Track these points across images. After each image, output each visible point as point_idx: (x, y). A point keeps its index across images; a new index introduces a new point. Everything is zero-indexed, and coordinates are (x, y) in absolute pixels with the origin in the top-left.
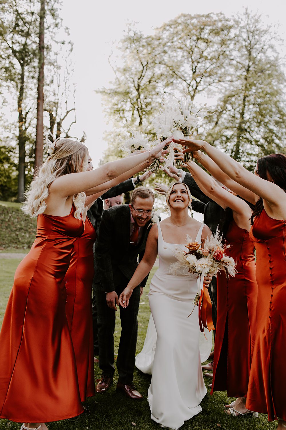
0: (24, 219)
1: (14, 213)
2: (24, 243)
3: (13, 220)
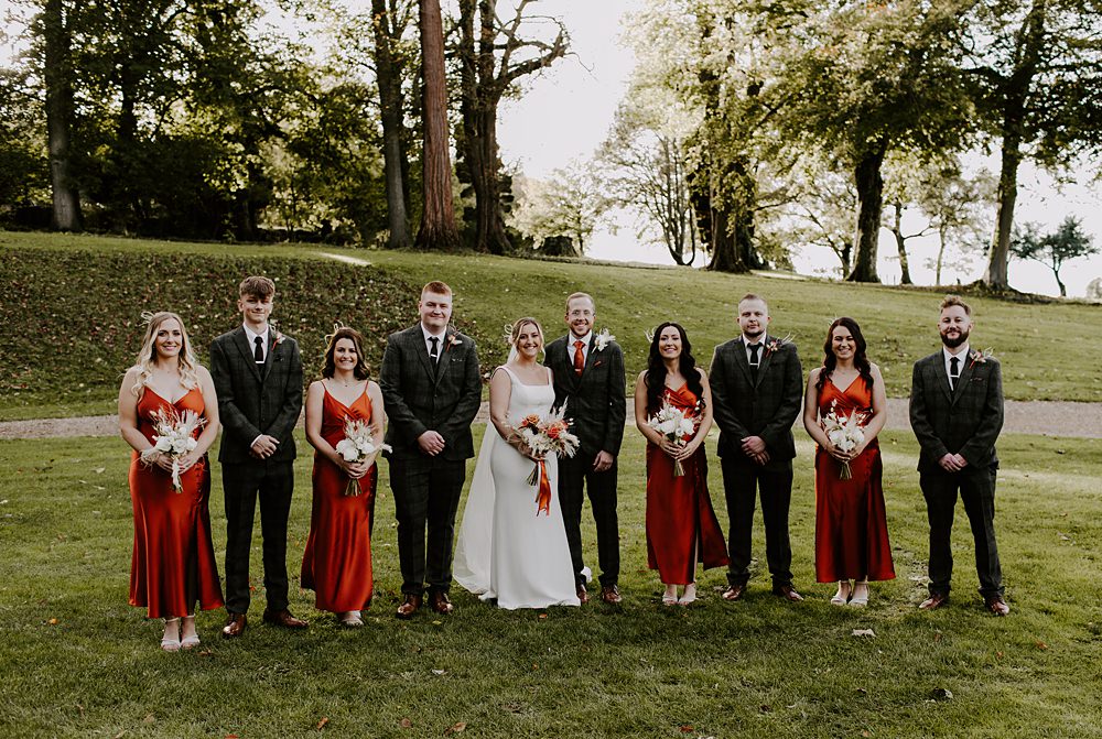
0: (401, 298)
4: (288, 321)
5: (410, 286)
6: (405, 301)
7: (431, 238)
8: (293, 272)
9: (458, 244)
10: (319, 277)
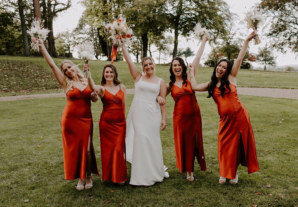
0: (38, 69)
1: (29, 65)
3: (30, 70)
4: (10, 75)
5: (39, 66)
6: (39, 70)
7: (39, 54)
8: (8, 63)
10: (15, 64)
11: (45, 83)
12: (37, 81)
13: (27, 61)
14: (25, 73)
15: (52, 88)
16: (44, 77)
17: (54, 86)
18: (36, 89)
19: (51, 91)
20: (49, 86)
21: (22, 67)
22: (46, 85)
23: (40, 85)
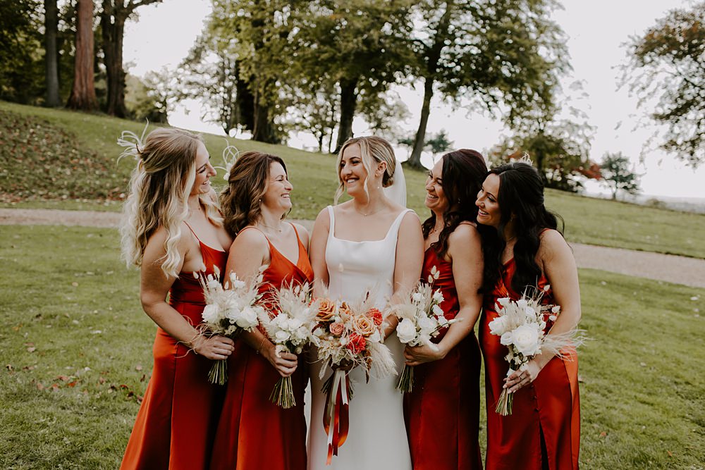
0: (60, 140)
1: (39, 127)
2: (62, 186)
3: (37, 141)
6: (63, 142)
7: (78, 103)
9: (96, 108)
11: (73, 180)
12: (50, 172)
13: (36, 116)
14: (20, 147)
15: (88, 195)
16: (72, 162)
17: (95, 190)
18: (41, 193)
19: (84, 203)
20: (81, 188)
21: (18, 130)
22: (73, 186)
23: (56, 183)
